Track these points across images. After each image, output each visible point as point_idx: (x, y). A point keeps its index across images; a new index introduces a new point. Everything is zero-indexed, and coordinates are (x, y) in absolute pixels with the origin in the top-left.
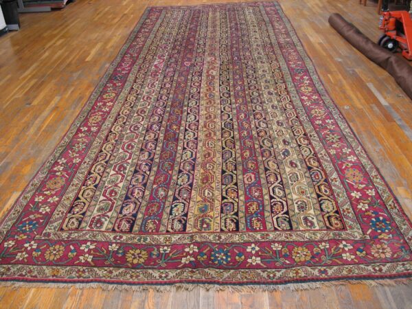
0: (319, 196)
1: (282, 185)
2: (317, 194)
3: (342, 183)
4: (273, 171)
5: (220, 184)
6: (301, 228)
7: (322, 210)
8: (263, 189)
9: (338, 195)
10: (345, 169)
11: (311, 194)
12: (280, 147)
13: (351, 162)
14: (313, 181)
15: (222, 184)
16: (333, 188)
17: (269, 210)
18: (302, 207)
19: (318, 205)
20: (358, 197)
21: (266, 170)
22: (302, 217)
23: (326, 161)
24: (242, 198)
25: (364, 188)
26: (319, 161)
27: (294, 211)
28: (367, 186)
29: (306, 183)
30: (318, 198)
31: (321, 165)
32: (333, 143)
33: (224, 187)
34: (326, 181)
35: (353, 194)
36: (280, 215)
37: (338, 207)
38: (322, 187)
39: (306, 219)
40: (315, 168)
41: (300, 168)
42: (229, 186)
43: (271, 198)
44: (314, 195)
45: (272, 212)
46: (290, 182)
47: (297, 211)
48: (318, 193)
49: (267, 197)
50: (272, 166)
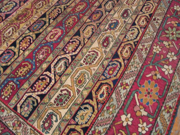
0: (90, 96)
1: (72, 59)
2: (91, 93)
3: (128, 95)
4: (81, 38)
5: (27, 27)
6: (35, 125)
7: (74, 117)
8: (51, 55)
9: (108, 108)
10: (147, 79)
11: (86, 89)
12: (116, 15)
13: (162, 73)
14: (103, 75)
15: (28, 29)
16: (114, 96)
17: (32, 83)
18: (61, 100)
19: (77, 107)
20: (125, 124)
21: (78, 33)
22: (50, 111)
23: (141, 56)
24: (27, 53)
25: (142, 117)
26: (132, 53)
27: (50, 98)
28: (147, 117)
29: (93, 72)
30: (87, 98)
31: (129, 60)
32: (167, 39)
33: (28, 31)
34: (115, 82)
35: (123, 117)
36: (34, 95)
37: (93, 123)
38: (104, 88)
39: (50, 116)
40: (121, 60)
41: (108, 50)
42: (31, 33)
43: (49, 69)
44: (86, 93)
45: (32, 87)
46: (82, 62)
47: (52, 101)
48: (93, 92)
49: (45, 66)
50: (87, 32)
